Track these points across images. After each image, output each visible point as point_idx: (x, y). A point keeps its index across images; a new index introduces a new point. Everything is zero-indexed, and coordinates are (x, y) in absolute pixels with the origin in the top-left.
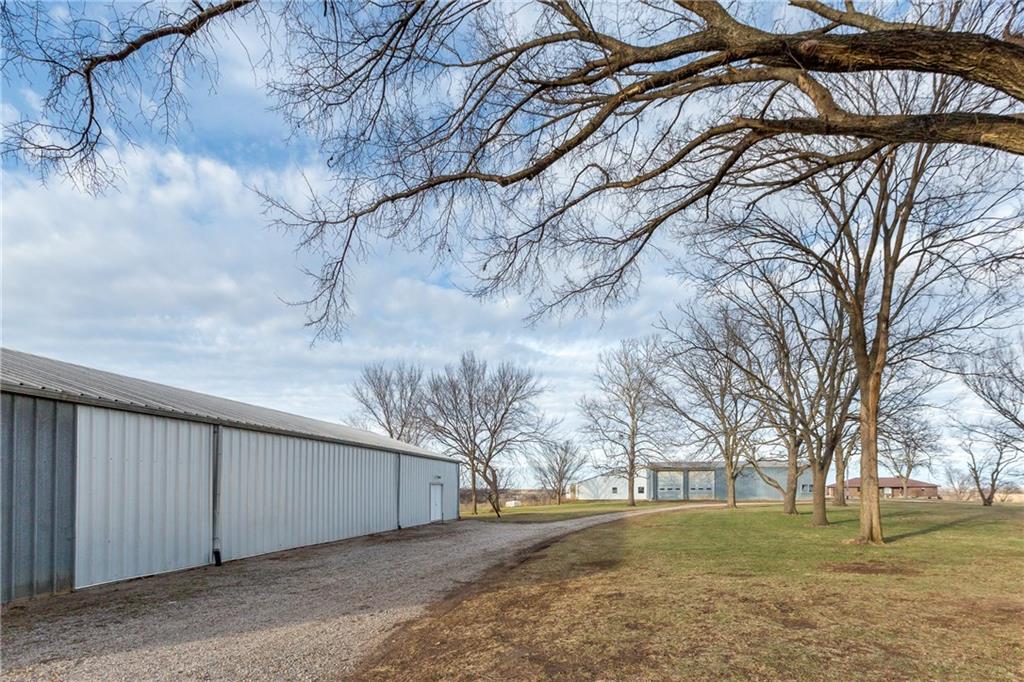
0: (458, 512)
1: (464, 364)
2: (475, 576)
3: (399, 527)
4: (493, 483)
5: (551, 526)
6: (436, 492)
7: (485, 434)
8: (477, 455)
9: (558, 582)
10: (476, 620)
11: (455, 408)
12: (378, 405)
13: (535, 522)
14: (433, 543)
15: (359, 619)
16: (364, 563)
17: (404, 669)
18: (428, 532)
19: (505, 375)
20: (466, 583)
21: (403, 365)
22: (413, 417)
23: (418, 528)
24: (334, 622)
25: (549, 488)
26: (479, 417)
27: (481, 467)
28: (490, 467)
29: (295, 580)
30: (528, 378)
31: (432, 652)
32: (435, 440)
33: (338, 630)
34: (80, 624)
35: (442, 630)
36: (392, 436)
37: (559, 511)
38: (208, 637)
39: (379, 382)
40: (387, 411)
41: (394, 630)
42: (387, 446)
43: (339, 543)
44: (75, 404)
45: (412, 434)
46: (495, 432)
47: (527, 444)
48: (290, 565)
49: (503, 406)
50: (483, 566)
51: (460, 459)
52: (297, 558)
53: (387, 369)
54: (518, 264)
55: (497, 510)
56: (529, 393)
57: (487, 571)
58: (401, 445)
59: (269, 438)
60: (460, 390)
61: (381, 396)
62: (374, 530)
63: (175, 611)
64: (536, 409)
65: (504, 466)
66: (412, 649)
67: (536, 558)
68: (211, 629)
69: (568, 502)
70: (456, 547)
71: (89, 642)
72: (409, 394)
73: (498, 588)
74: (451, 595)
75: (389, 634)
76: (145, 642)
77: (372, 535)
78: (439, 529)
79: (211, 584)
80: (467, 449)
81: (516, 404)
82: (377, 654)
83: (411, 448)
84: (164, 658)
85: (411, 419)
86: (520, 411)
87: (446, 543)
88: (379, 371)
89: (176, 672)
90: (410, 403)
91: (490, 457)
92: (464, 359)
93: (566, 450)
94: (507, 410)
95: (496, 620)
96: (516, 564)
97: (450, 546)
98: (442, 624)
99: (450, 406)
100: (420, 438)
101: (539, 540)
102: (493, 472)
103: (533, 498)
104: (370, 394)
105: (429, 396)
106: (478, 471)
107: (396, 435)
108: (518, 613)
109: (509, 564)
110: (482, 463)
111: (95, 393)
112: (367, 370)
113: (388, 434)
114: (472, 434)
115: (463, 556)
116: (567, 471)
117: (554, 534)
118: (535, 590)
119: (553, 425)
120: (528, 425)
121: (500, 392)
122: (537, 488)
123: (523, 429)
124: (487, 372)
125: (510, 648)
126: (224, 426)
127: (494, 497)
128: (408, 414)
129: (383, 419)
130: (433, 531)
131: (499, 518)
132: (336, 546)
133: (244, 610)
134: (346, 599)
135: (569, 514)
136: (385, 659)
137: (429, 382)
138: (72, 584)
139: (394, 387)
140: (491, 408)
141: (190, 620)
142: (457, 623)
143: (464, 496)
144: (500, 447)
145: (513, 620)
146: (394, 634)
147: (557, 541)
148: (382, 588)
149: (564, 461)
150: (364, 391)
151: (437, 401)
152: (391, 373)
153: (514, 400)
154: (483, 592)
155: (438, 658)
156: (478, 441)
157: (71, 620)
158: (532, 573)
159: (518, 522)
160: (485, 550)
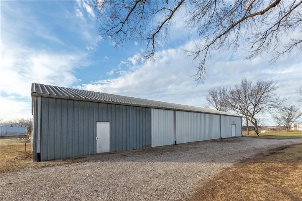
0: (242, 134)
1: (243, 83)
2: (251, 157)
3: (221, 138)
4: (256, 124)
5: (284, 140)
6: (233, 127)
7: (252, 106)
8: (248, 114)
9: (292, 164)
10: (254, 172)
11: (239, 99)
12: (213, 101)
13: (276, 139)
14: (233, 144)
15: (212, 164)
16: (211, 148)
17: (229, 183)
18: (231, 140)
19: (260, 84)
20: (248, 158)
21: (221, 87)
22: (224, 103)
23: (227, 138)
24: (205, 164)
25: (282, 125)
26: (249, 101)
27: (250, 118)
28: (254, 118)
29: (193, 150)
30: (270, 84)
31: (238, 180)
32: (232, 110)
33: (206, 166)
34: (153, 155)
35: (240, 173)
36: (217, 110)
37: (288, 135)
38: (176, 162)
39: (213, 94)
40: (216, 103)
41: (223, 170)
42: (216, 113)
43: (204, 141)
44: (151, 108)
45: (224, 109)
46: (256, 105)
47: (271, 109)
48: (192, 146)
49: (259, 96)
50: (254, 153)
51: (242, 116)
52: (193, 145)
53: (216, 90)
54: (266, 42)
55: (258, 134)
56: (271, 89)
57: (256, 155)
58: (221, 112)
59: (186, 112)
60: (241, 92)
61: (214, 98)
62: (214, 138)
63: (169, 155)
64: (275, 95)
65: (260, 118)
66: (231, 177)
67: (278, 153)
68: (176, 160)
69: (293, 131)
70: (242, 146)
71: (155, 159)
72: (223, 96)
73: (262, 162)
74: (242, 162)
75: (221, 171)
76: (164, 161)
77: (213, 140)
78: (235, 139)
79: (175, 149)
80: (244, 112)
81: (265, 94)
82: (219, 176)
83: (224, 113)
84: (168, 165)
85: (224, 104)
86: (267, 96)
87: (238, 144)
88: (213, 90)
89: (170, 169)
90: (223, 99)
91: (254, 115)
92: (242, 82)
93: (291, 110)
94: (261, 97)
95: (263, 174)
96: (269, 154)
97: (240, 145)
98: (240, 171)
99: (237, 98)
100: (227, 110)
101: (280, 146)
102: (255, 120)
103: (274, 129)
104: (211, 98)
105: (230, 96)
106: (249, 120)
107: (219, 109)
108: (273, 173)
109: (266, 154)
110: (251, 117)
111: (154, 105)
112: (210, 91)
113: (216, 109)
114: (246, 107)
115: (245, 149)
116: (292, 118)
117: (287, 144)
118: (280, 165)
119: (284, 100)
120: (272, 101)
121: (258, 91)
122: (275, 126)
123: (269, 103)
124: (252, 84)
125: (271, 186)
126: (177, 110)
127: (256, 129)
128: (223, 103)
129: (215, 105)
130: (233, 140)
131: (258, 137)
132: (203, 142)
133: (183, 156)
134: (208, 158)
135: (294, 136)
136: (221, 178)
137: (230, 92)
138: (151, 146)
139: (218, 95)
140: (254, 97)
141: (172, 157)
142: (246, 172)
143: (244, 128)
144: (258, 111)
145: (271, 175)
146: (223, 171)
147: (289, 147)
148: (218, 156)
149: (290, 114)
150: (209, 97)
151: (232, 97)
152: (217, 91)
153: (264, 93)
154: (255, 163)
155: (240, 182)
156: (248, 109)
157: (152, 153)
158: (278, 159)
159: (268, 139)
160: (254, 148)
